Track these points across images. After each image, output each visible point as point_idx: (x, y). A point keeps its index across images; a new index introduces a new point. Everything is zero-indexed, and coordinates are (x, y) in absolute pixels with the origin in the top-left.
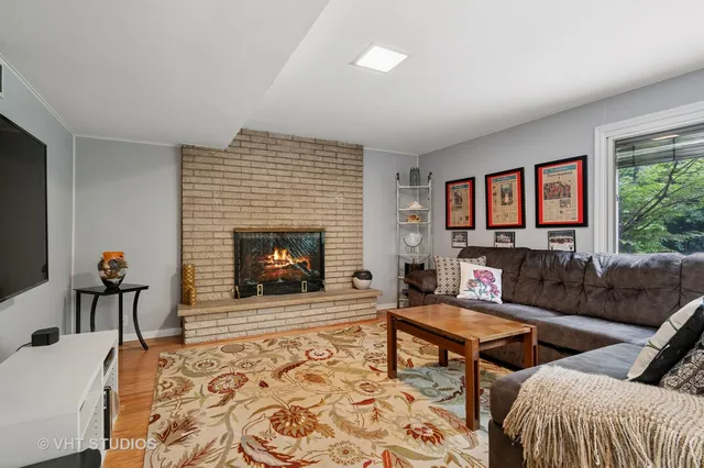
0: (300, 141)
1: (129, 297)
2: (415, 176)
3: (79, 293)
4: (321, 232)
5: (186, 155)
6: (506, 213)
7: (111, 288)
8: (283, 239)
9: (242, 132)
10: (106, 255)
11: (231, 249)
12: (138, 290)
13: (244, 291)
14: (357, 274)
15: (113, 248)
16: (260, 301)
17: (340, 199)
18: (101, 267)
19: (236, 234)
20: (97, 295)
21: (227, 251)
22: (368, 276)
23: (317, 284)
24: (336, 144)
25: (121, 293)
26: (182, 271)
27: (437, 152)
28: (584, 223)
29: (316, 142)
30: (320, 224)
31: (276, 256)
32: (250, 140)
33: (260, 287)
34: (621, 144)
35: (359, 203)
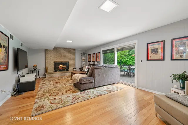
0: (65, 48)
1: (37, 71)
2: (84, 54)
3: (30, 70)
4: (68, 62)
5: (46, 51)
6: (94, 60)
7: (35, 70)
8: (62, 63)
9: (55, 47)
10: (34, 65)
11: (53, 64)
12: (39, 70)
13: (55, 71)
14: (74, 68)
15: (35, 64)
16: (58, 72)
17: (71, 57)
18: (33, 67)
19: (54, 62)
20: (33, 70)
21: (53, 65)
22: (76, 69)
23: (67, 70)
24: (71, 49)
25: (36, 70)
26: (46, 68)
27: (88, 50)
28: (100, 61)
29: (67, 48)
30: (68, 61)
31: (60, 66)
32: (56, 48)
33: (58, 70)
34: (103, 51)
35: (75, 58)
